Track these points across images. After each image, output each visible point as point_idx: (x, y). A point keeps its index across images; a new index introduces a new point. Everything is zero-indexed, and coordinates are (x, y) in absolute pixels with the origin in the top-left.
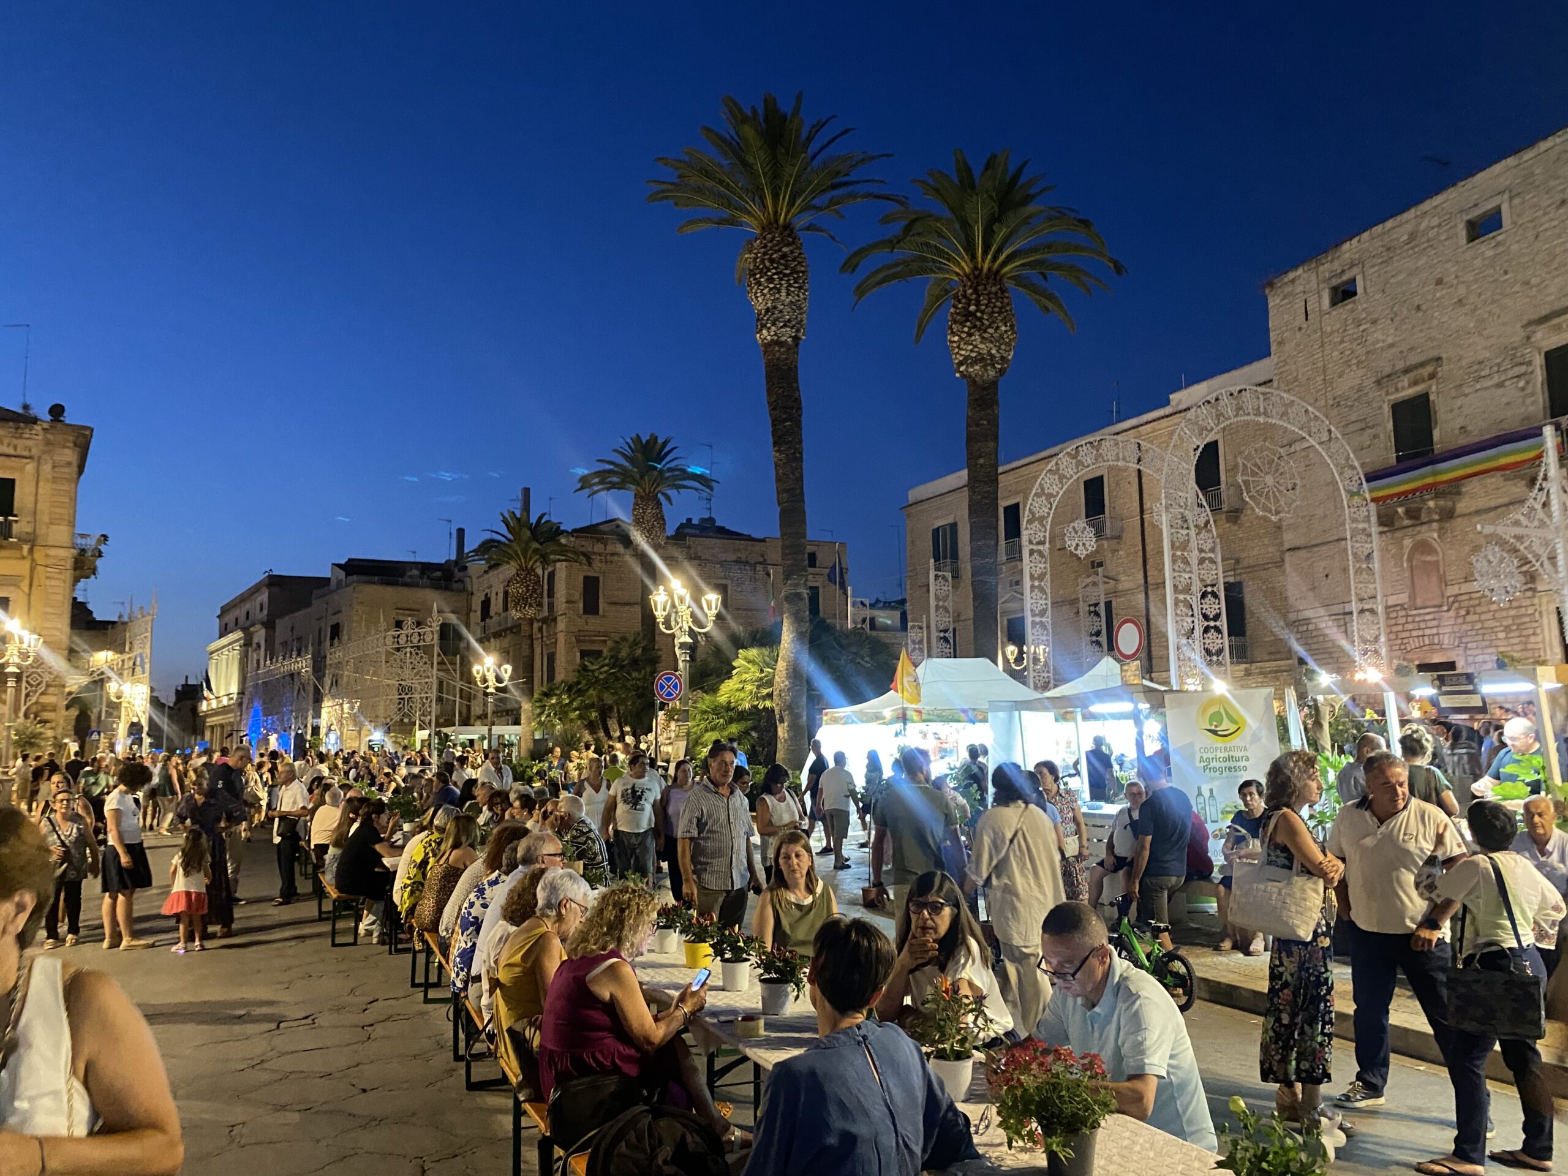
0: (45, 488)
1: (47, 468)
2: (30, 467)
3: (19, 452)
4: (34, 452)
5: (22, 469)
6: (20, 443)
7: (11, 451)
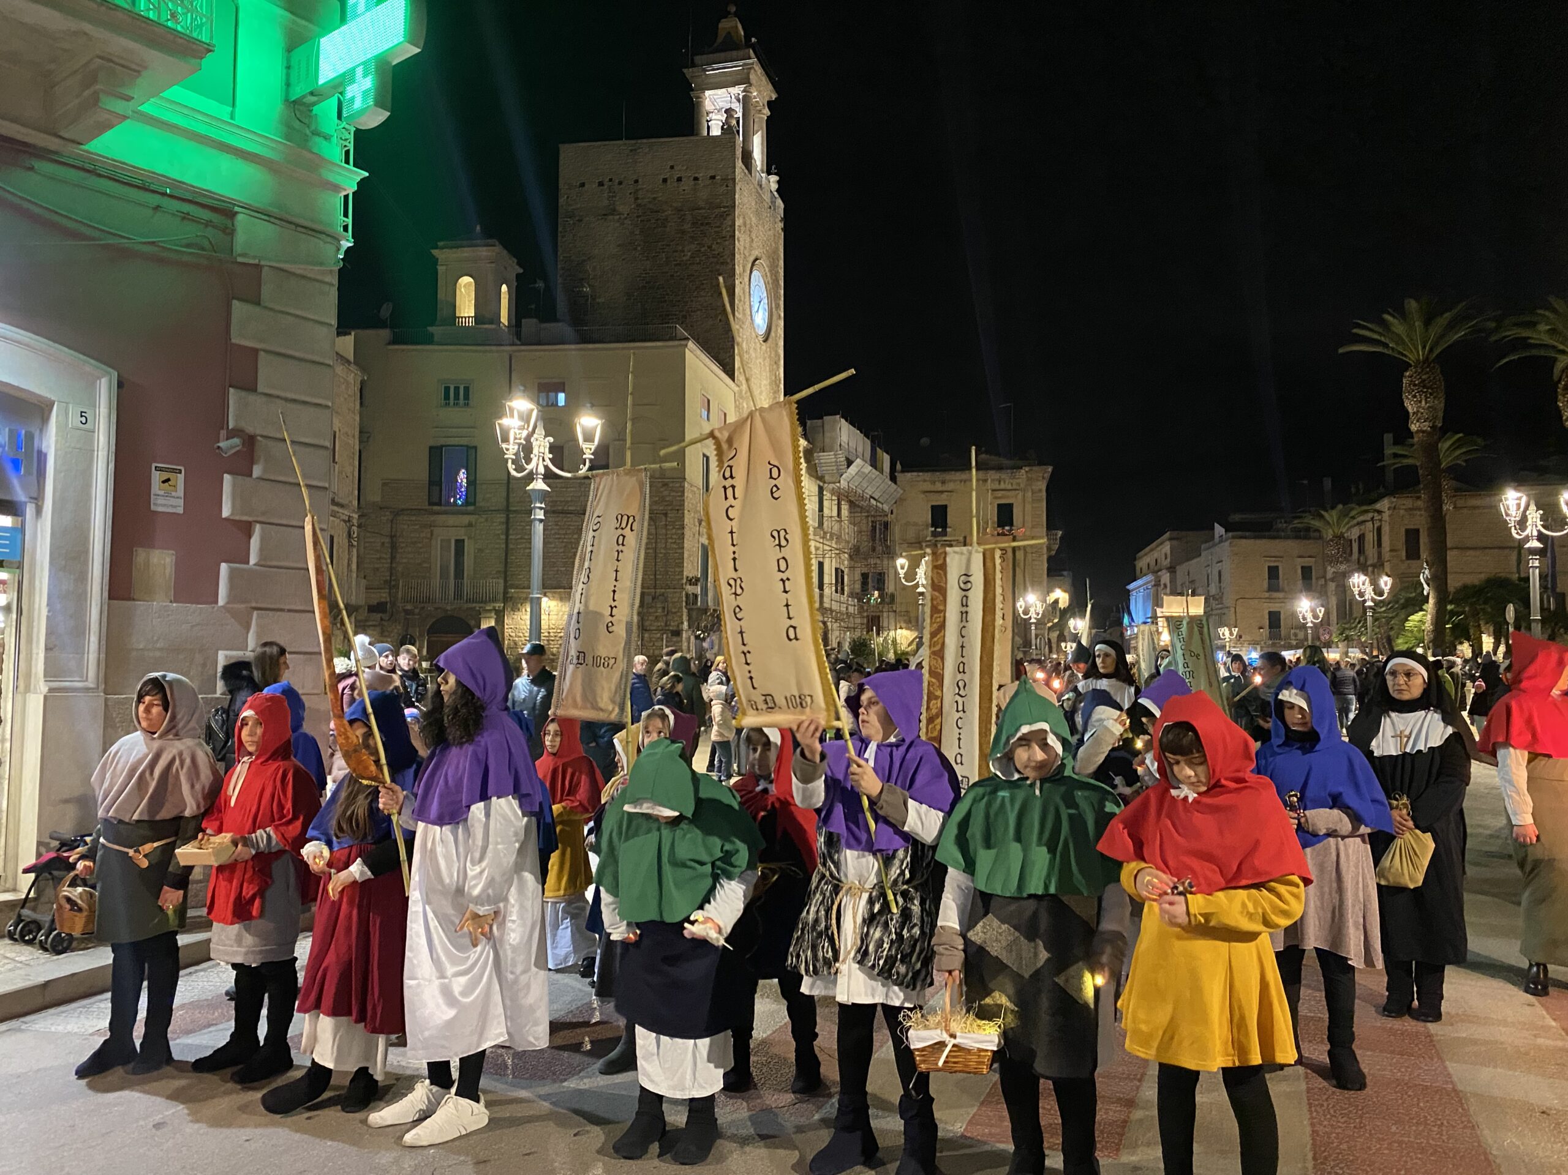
0: (1028, 507)
1: (1030, 494)
2: (1021, 494)
3: (1015, 487)
4: (1022, 486)
5: (1016, 496)
6: (1015, 481)
7: (1010, 487)
